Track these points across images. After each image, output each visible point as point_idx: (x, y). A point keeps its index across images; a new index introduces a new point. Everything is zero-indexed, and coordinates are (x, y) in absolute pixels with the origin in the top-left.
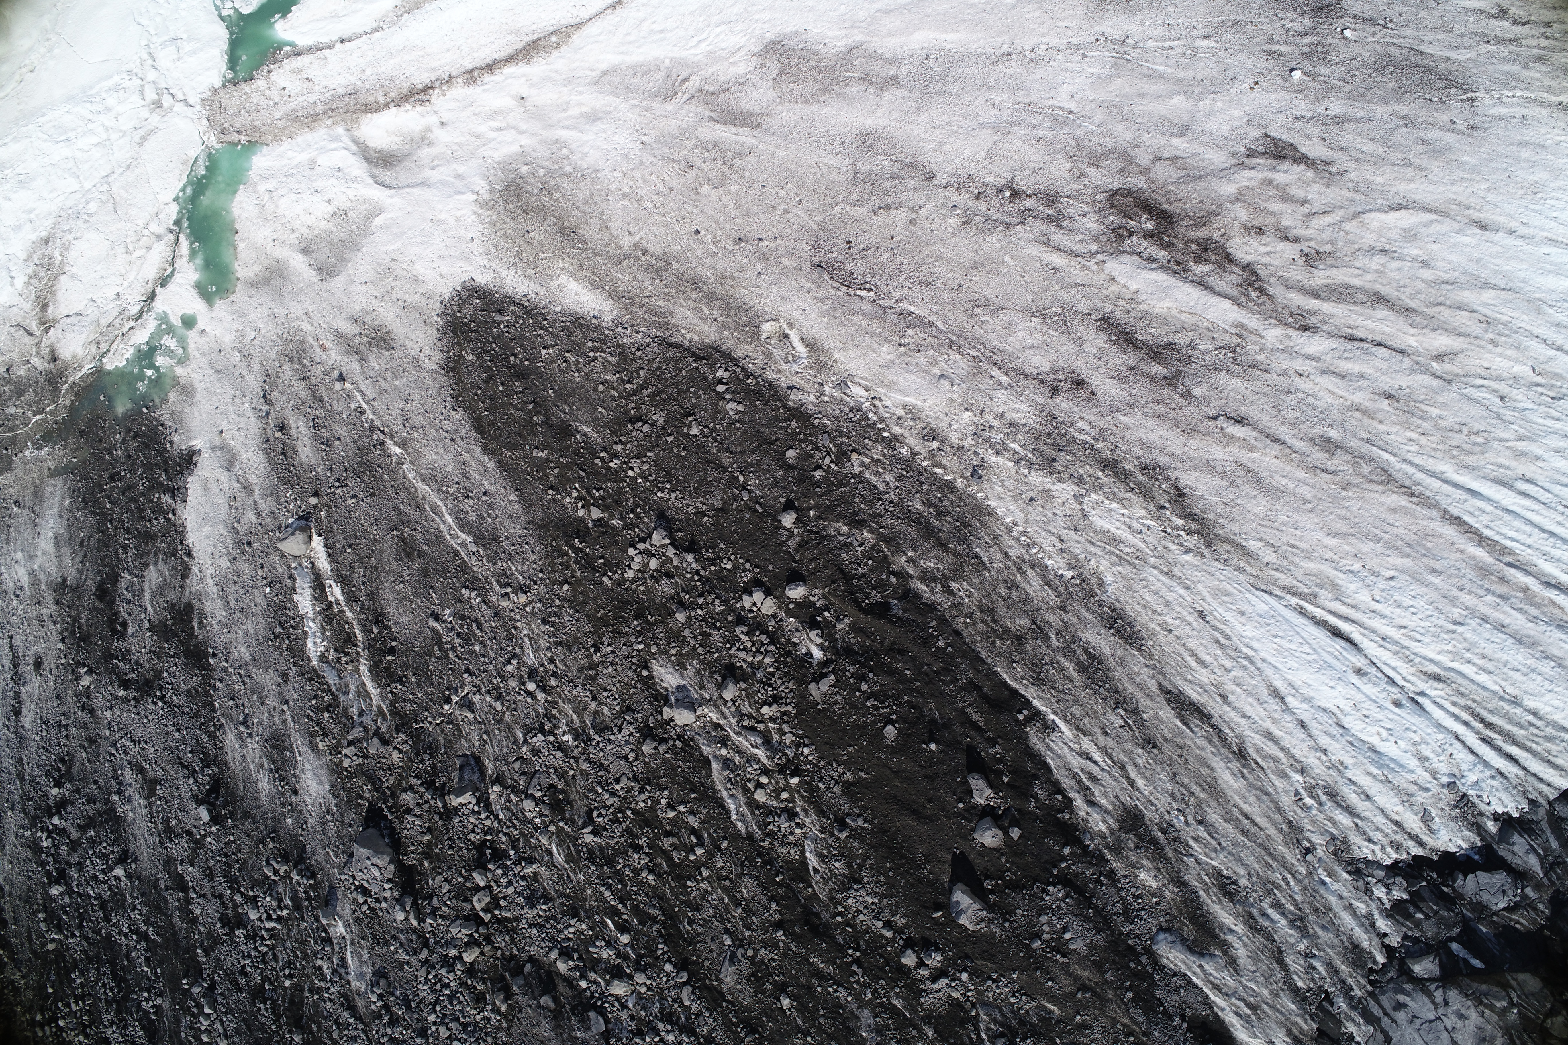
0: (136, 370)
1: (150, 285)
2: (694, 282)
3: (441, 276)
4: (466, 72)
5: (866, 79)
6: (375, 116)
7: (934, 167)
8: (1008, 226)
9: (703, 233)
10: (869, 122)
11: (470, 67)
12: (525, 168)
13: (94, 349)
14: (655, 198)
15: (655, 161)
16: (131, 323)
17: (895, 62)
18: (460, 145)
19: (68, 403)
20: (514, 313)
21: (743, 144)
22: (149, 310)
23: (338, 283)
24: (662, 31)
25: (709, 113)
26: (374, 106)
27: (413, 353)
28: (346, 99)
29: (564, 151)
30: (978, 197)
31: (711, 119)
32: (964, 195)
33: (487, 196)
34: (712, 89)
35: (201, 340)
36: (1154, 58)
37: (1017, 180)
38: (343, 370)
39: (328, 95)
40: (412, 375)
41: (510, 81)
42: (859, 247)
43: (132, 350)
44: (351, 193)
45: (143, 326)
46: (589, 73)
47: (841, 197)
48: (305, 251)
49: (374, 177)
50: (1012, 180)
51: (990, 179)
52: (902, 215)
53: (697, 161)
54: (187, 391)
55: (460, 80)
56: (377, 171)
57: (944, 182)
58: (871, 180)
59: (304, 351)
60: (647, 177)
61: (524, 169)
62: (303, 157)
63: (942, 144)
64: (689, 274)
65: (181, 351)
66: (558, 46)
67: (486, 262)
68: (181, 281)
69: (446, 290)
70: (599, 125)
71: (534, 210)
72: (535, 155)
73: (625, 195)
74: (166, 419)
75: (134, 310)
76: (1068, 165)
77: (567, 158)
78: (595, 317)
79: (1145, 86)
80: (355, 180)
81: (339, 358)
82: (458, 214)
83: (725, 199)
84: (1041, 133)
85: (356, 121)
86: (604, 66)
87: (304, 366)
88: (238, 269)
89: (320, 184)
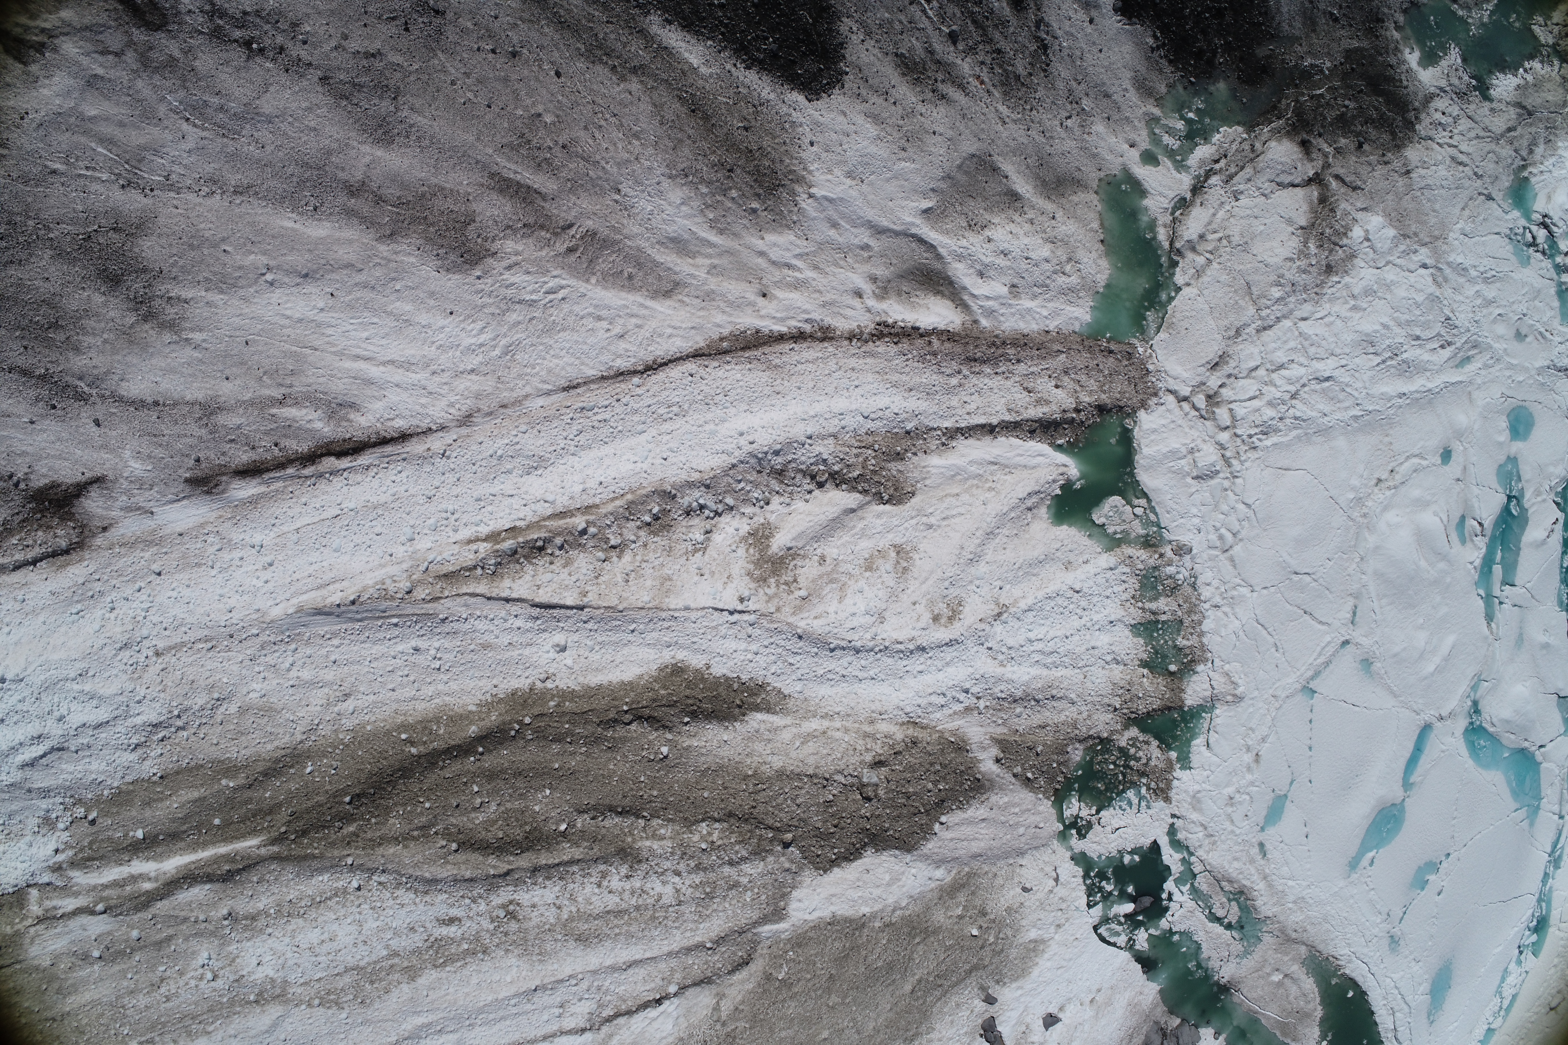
0: (1207, 120)
1: (1198, 201)
2: (562, 24)
3: (845, 114)
4: (832, 338)
5: (379, 200)
6: (942, 326)
7: (319, 89)
8: (257, 13)
9: (553, 73)
10: (379, 153)
11: (826, 344)
12: (753, 206)
13: (1258, 145)
14: (603, 123)
15: (603, 163)
16: (1217, 166)
17: (350, 213)
18: (837, 265)
19: (1284, 102)
20: (758, 50)
21: (509, 159)
22: (1197, 177)
23: (970, 146)
24: (599, 318)
25: (547, 205)
26: (944, 338)
27: (873, 43)
28: (979, 355)
29: (711, 216)
30: (282, 49)
31: (544, 198)
32: (294, 54)
33: (798, 189)
34: (543, 233)
35: (1133, 136)
36: (104, 161)
37: (244, 57)
38: (952, 49)
39: (1003, 369)
40: (871, 19)
41: (778, 315)
42: (398, 22)
43: (1214, 140)
44: (964, 243)
45: (1202, 162)
46: (686, 299)
47: (412, 78)
48: (1014, 197)
49: (939, 257)
50: (249, 58)
51: (269, 65)
52: (353, 45)
53: (557, 150)
54: (1144, 89)
55: (838, 333)
56: (938, 266)
57: (312, 71)
58: (382, 88)
59: (1003, 84)
60: (611, 148)
61: (755, 205)
62: (1027, 303)
63: (309, 109)
64: (567, 34)
65: (1157, 131)
66: (722, 339)
67: (794, 114)
68: (1162, 199)
69: (837, 98)
70: (671, 230)
71: (739, 150)
72: (745, 221)
73: (636, 136)
74: (1168, 69)
75: (1214, 180)
76: (197, 63)
77: (707, 207)
78: (670, 22)
79: (117, 133)
80: (960, 258)
81: (959, 61)
82: (829, 177)
83: (529, 102)
84: (215, 100)
85: (965, 329)
86: (668, 302)
87: (1001, 67)
88: (1096, 202)
89: (1001, 261)
